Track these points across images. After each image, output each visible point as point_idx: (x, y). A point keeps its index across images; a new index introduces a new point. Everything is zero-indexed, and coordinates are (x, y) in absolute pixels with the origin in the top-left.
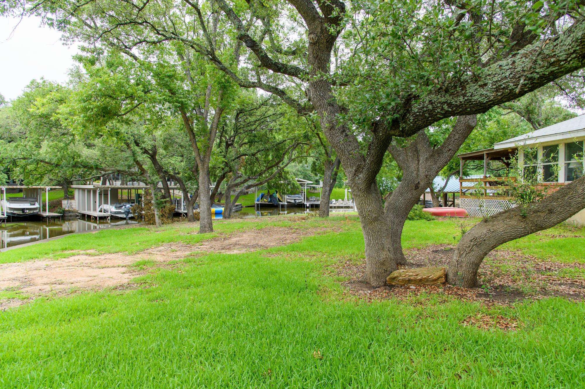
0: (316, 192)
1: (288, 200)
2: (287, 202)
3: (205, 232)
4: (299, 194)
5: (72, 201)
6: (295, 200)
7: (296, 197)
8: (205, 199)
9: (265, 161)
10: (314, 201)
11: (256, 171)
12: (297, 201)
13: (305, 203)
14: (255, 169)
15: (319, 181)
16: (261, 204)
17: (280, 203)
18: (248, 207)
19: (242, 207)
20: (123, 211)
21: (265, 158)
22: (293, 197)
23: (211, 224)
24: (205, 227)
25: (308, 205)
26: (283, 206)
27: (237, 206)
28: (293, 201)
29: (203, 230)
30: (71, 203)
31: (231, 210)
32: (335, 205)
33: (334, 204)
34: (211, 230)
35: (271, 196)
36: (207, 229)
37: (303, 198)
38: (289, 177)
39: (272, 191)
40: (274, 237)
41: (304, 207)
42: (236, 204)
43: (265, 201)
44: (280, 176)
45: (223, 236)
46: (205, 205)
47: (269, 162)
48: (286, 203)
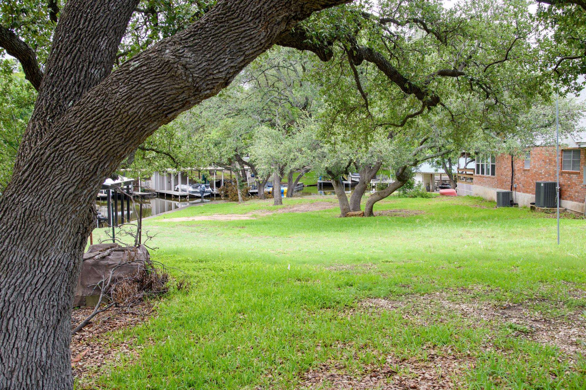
1: (353, 179)
2: (352, 181)
3: (278, 204)
5: (149, 181)
6: (359, 178)
10: (383, 179)
16: (324, 183)
17: (345, 182)
18: (310, 186)
19: (303, 186)
20: (198, 191)
22: (358, 175)
23: (281, 200)
25: (374, 185)
26: (347, 185)
27: (298, 185)
28: (357, 180)
29: (276, 203)
30: (148, 183)
31: (292, 190)
34: (281, 203)
42: (299, 183)
45: (289, 207)
48: (350, 183)
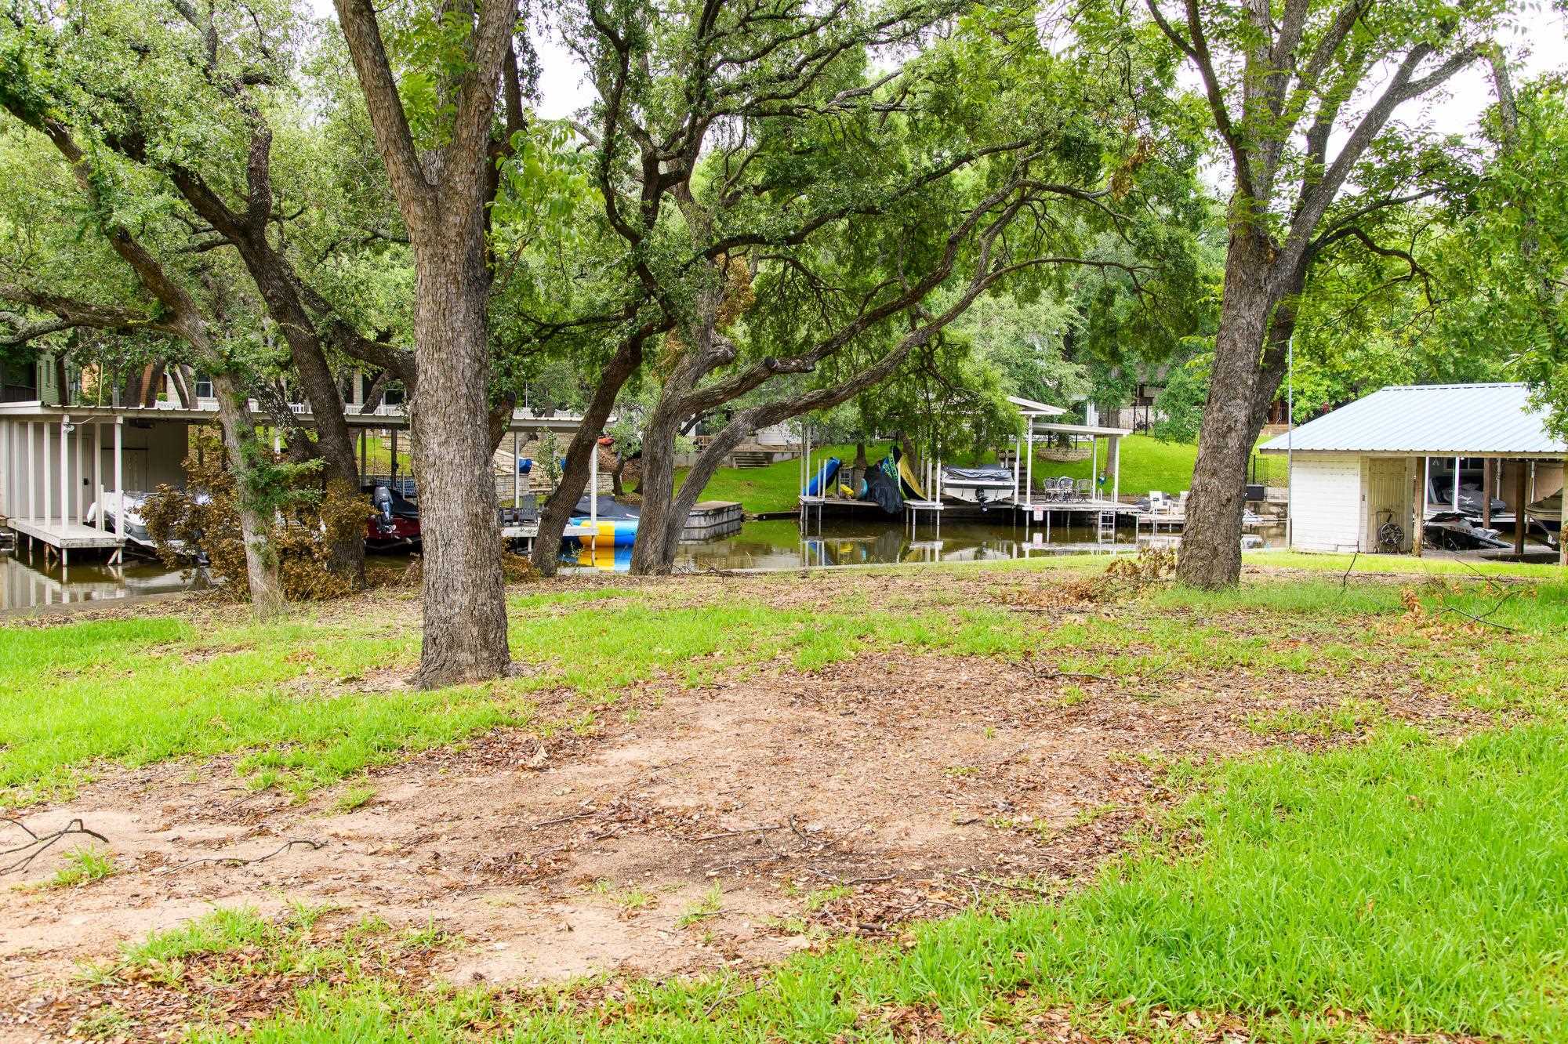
0: (1072, 456)
1: (949, 492)
2: (946, 500)
3: (457, 676)
4: (996, 466)
6: (979, 489)
7: (985, 476)
8: (451, 453)
9: (851, 293)
10: (1067, 497)
11: (808, 340)
12: (991, 496)
13: (1027, 507)
14: (802, 333)
15: (1083, 411)
16: (826, 506)
17: (915, 504)
18: (771, 517)
19: (742, 518)
21: (853, 275)
22: (973, 476)
24: (454, 644)
25: (1038, 517)
26: (925, 517)
27: (720, 512)
28: (969, 496)
29: (439, 663)
31: (673, 530)
32: (1164, 519)
33: (1160, 512)
34: (499, 661)
35: (873, 473)
36: (465, 657)
37: (1016, 484)
38: (966, 368)
39: (878, 447)
40: (927, 749)
41: (1021, 523)
43: (847, 493)
44: (925, 368)
45: (553, 720)
46: (457, 495)
47: (870, 294)
48: (939, 506)
